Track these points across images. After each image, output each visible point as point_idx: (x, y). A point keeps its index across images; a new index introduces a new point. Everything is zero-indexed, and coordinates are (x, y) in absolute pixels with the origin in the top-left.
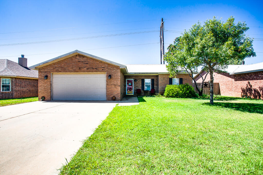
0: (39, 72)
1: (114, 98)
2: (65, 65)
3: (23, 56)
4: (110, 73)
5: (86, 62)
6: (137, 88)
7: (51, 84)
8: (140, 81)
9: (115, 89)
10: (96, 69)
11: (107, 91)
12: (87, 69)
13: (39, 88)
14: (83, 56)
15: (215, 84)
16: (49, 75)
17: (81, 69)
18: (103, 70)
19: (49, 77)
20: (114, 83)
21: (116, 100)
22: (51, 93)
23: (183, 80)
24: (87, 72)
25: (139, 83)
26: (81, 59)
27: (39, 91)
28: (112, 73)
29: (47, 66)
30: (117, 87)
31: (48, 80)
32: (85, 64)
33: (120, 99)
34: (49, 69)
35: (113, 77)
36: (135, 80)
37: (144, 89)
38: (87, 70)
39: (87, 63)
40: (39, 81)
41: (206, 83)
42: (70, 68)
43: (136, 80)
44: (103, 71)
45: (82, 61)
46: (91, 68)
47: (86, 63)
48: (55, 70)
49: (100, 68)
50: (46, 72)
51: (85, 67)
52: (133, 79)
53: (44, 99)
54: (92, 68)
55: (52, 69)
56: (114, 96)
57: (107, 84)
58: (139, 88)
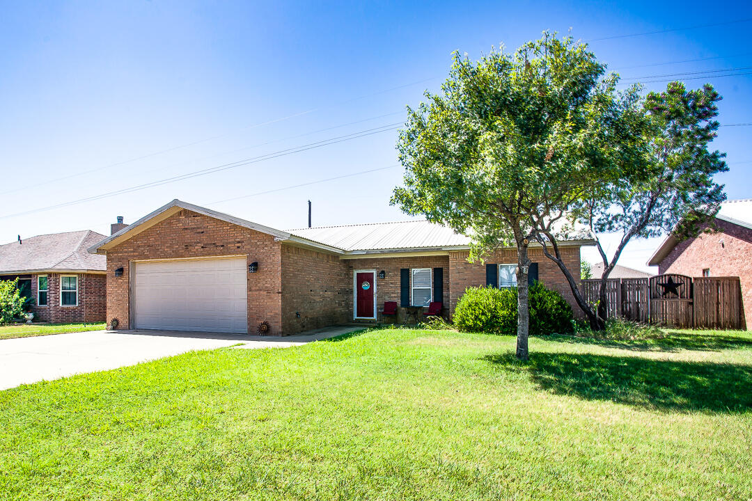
0: (108, 260)
1: (265, 327)
2: (156, 240)
3: (120, 219)
4: (256, 257)
5: (200, 228)
6: (387, 299)
7: (130, 290)
8: (396, 275)
9: (269, 303)
10: (222, 246)
11: (249, 308)
12: (202, 247)
13: (108, 298)
14: (195, 215)
15: (718, 285)
16: (126, 267)
17: (190, 248)
18: (238, 247)
19: (126, 272)
20: (266, 285)
21: (271, 335)
22: (129, 313)
23: (540, 271)
24: (203, 256)
25: (391, 283)
26: (190, 222)
27: (108, 305)
28: (261, 257)
29: (121, 245)
30: (272, 295)
31: (125, 279)
32: (198, 235)
33: (280, 330)
34: (126, 252)
35: (261, 266)
36: (382, 274)
37: (409, 301)
38: (202, 250)
39: (202, 232)
40: (109, 280)
41: (670, 280)
42: (167, 247)
43: (383, 272)
44: (238, 250)
45: (192, 227)
46: (211, 244)
47: (199, 233)
48: (137, 254)
49: (234, 243)
50: (120, 259)
51: (199, 243)
52: (374, 272)
53: (116, 327)
54: (214, 244)
55: (131, 252)
56: (265, 323)
57: (249, 289)
58: (392, 300)
